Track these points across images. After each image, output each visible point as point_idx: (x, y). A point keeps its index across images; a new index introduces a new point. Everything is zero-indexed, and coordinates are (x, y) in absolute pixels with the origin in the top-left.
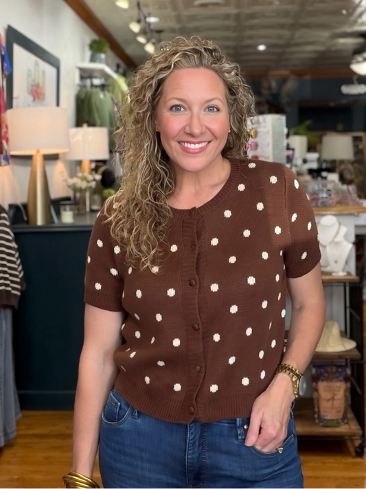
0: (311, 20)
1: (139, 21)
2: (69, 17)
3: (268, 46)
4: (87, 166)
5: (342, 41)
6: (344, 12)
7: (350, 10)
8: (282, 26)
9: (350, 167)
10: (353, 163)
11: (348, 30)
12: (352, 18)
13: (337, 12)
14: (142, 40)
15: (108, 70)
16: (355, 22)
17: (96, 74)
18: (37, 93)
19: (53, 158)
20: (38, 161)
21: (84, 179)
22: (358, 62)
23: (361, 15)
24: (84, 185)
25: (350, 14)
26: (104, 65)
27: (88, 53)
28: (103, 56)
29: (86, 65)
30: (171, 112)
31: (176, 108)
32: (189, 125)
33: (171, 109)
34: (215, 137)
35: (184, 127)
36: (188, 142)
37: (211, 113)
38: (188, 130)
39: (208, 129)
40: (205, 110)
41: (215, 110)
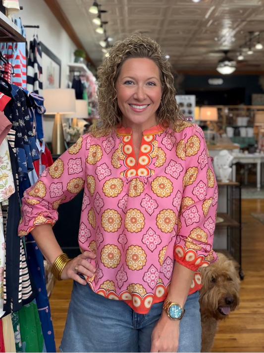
0: (197, 43)
2: (65, 37)
3: (171, 56)
5: (212, 55)
6: (216, 39)
7: (219, 38)
8: (180, 46)
9: (215, 125)
10: (217, 123)
11: (217, 49)
12: (220, 43)
13: (213, 39)
14: (104, 51)
15: (85, 67)
16: (221, 45)
17: (76, 69)
22: (221, 67)
23: (224, 41)
25: (219, 40)
26: (83, 65)
27: (73, 58)
28: (82, 59)
29: (73, 64)
30: (125, 85)
31: (128, 82)
32: (136, 93)
33: (125, 83)
34: (153, 102)
35: (133, 95)
36: (135, 104)
37: (150, 86)
38: (136, 96)
39: (148, 96)
40: (147, 84)
41: (153, 84)
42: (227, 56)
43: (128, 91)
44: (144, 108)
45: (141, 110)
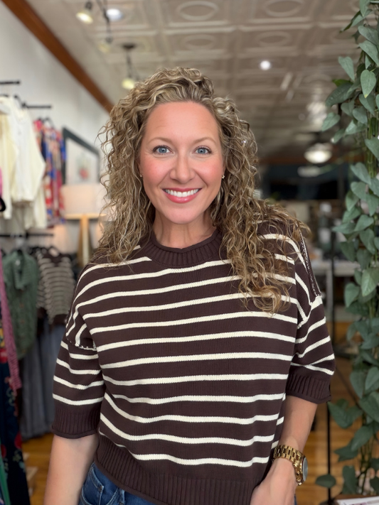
18: (83, 174)
19: (93, 220)
20: (85, 223)
30: (154, 154)
31: (160, 149)
34: (207, 184)
35: (169, 172)
36: (174, 190)
37: (201, 155)
38: (173, 175)
39: (197, 173)
40: (194, 152)
41: (206, 151)
44: (191, 196)
45: (186, 200)
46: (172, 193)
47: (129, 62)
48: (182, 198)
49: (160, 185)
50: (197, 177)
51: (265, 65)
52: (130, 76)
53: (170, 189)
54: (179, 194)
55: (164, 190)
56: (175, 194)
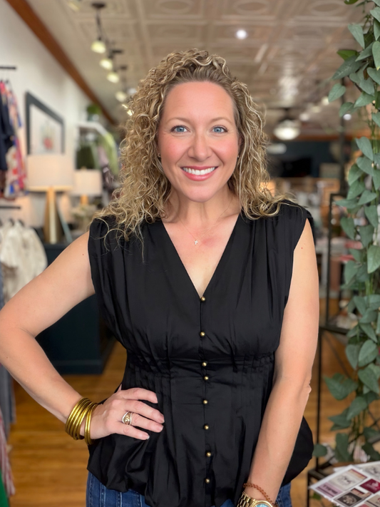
1: (125, 91)
4: (85, 200)
14: (125, 107)
18: (48, 144)
19: (59, 193)
20: (51, 196)
21: (83, 209)
24: (82, 213)
26: (97, 125)
27: (84, 115)
28: (96, 117)
29: (85, 124)
30: (172, 133)
31: (178, 129)
32: (193, 147)
33: (173, 130)
34: (223, 162)
35: (187, 151)
36: (192, 168)
37: (217, 134)
38: (191, 153)
39: (214, 152)
40: (211, 131)
41: (222, 130)
42: (288, 115)
43: (177, 145)
44: (208, 174)
45: (203, 178)
46: (190, 171)
47: (99, 21)
48: (200, 176)
49: (178, 163)
50: (214, 155)
51: (241, 34)
52: (100, 39)
53: (188, 167)
54: (197, 172)
55: (182, 168)
56: (194, 172)
